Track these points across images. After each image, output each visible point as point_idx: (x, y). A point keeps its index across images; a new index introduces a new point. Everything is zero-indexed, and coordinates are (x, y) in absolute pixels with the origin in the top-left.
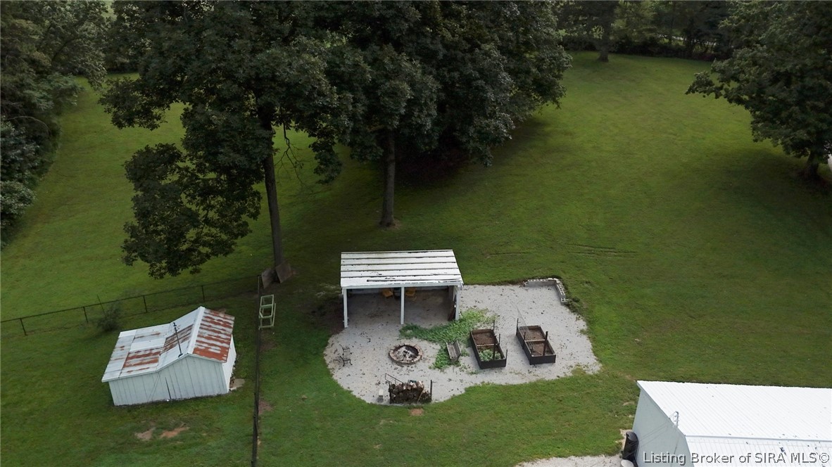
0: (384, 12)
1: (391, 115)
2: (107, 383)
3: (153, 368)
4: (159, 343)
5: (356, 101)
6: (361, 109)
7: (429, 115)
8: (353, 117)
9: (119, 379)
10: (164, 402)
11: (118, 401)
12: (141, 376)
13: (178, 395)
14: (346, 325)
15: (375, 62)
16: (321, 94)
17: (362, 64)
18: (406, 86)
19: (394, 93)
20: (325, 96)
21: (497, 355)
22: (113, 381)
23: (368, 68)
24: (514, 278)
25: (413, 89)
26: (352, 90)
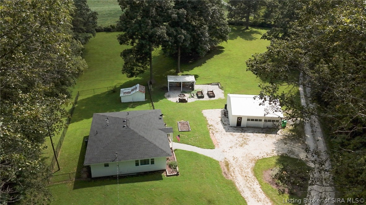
0: (178, 20)
1: (179, 42)
2: (121, 97)
3: (130, 94)
4: (130, 90)
5: (172, 39)
6: (173, 41)
7: (188, 43)
8: (171, 42)
9: (123, 96)
10: (132, 102)
11: (122, 101)
12: (128, 96)
13: (134, 101)
14: (169, 91)
15: (177, 31)
16: (165, 38)
17: (173, 31)
18: (183, 36)
19: (180, 38)
20: (166, 38)
21: (202, 95)
22: (122, 96)
23: (175, 32)
24: (209, 83)
25: (184, 37)
26: (171, 37)
